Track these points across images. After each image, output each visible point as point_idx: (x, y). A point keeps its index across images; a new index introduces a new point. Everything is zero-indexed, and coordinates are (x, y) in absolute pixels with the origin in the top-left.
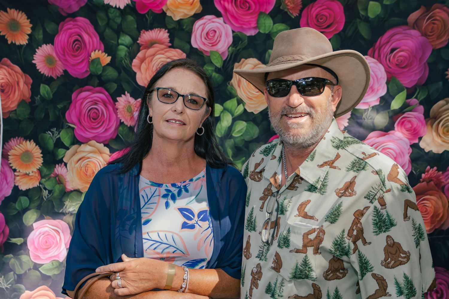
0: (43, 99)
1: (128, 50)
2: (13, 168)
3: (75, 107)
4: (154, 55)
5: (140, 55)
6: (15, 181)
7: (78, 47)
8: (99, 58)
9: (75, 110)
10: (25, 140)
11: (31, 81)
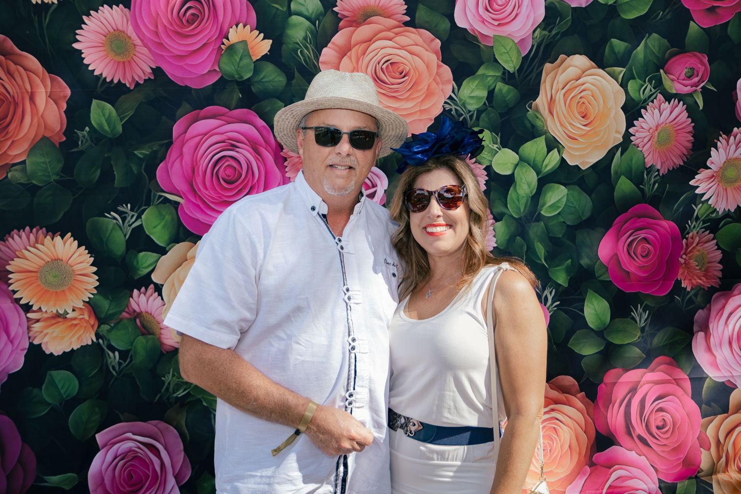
0: (97, 136)
1: (313, 27)
2: (22, 302)
3: (181, 155)
4: (370, 41)
5: (338, 39)
6: (31, 334)
7: (193, 15)
8: (244, 42)
9: (181, 161)
10: (50, 233)
11: (68, 92)
